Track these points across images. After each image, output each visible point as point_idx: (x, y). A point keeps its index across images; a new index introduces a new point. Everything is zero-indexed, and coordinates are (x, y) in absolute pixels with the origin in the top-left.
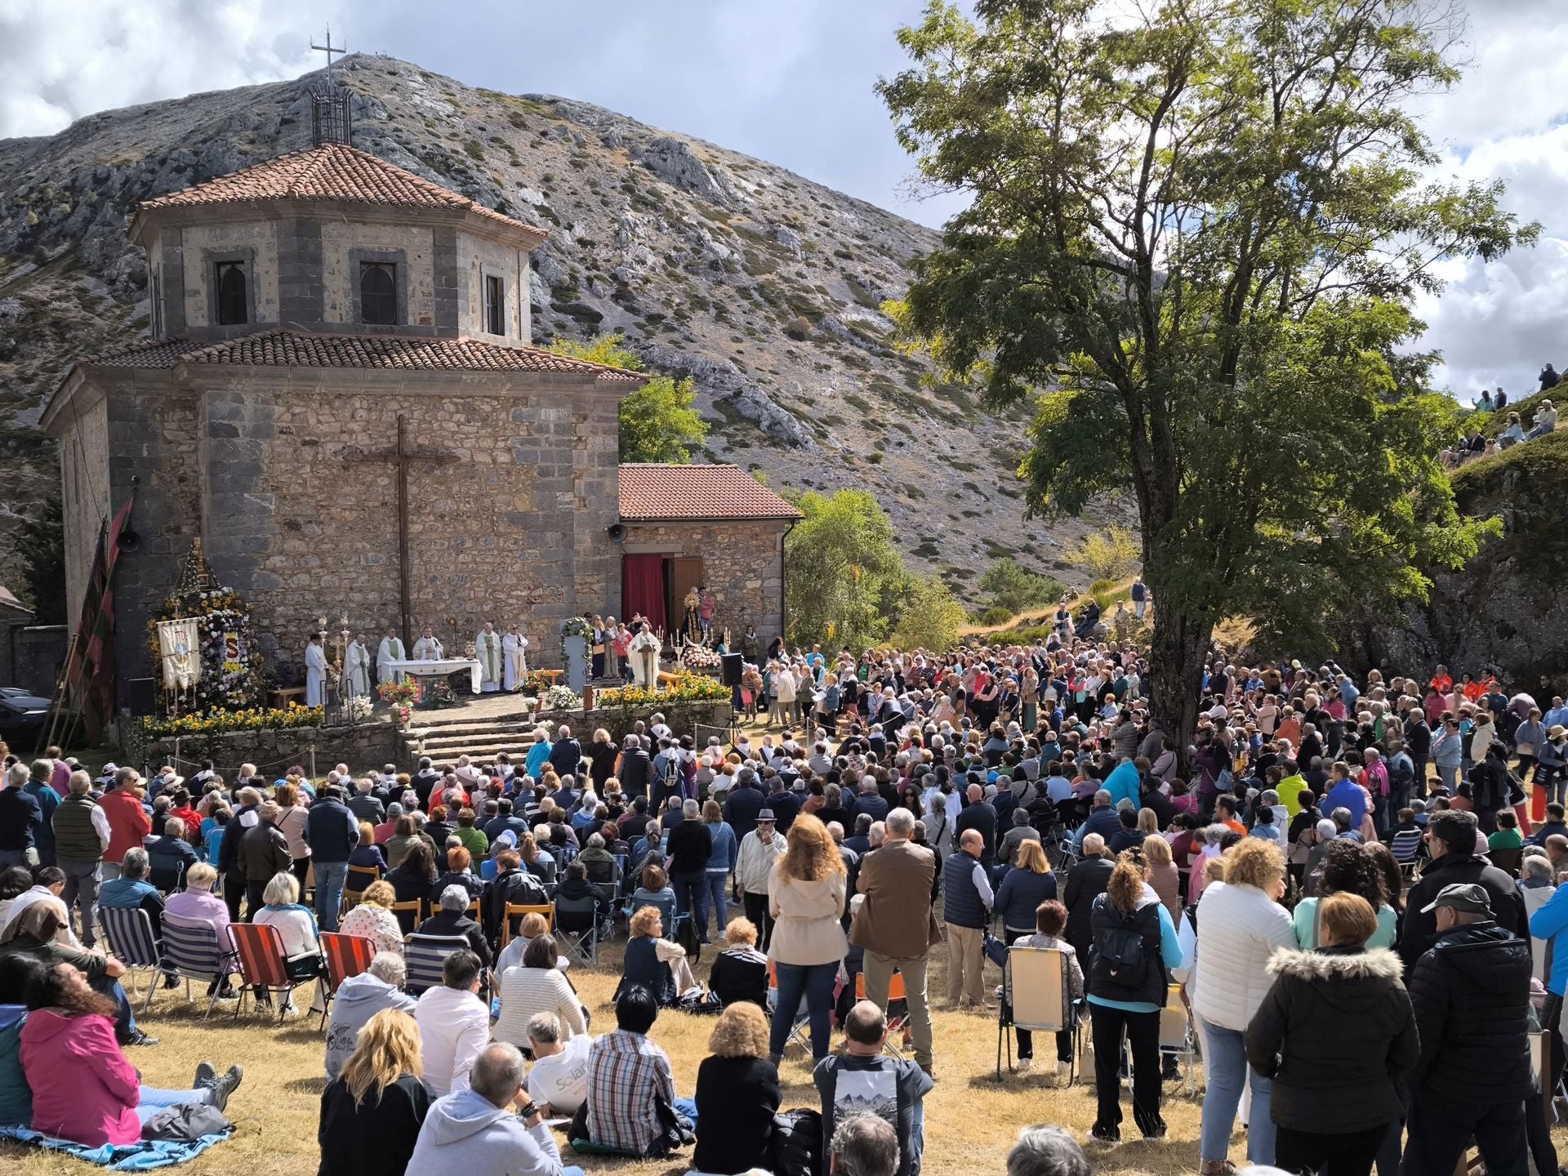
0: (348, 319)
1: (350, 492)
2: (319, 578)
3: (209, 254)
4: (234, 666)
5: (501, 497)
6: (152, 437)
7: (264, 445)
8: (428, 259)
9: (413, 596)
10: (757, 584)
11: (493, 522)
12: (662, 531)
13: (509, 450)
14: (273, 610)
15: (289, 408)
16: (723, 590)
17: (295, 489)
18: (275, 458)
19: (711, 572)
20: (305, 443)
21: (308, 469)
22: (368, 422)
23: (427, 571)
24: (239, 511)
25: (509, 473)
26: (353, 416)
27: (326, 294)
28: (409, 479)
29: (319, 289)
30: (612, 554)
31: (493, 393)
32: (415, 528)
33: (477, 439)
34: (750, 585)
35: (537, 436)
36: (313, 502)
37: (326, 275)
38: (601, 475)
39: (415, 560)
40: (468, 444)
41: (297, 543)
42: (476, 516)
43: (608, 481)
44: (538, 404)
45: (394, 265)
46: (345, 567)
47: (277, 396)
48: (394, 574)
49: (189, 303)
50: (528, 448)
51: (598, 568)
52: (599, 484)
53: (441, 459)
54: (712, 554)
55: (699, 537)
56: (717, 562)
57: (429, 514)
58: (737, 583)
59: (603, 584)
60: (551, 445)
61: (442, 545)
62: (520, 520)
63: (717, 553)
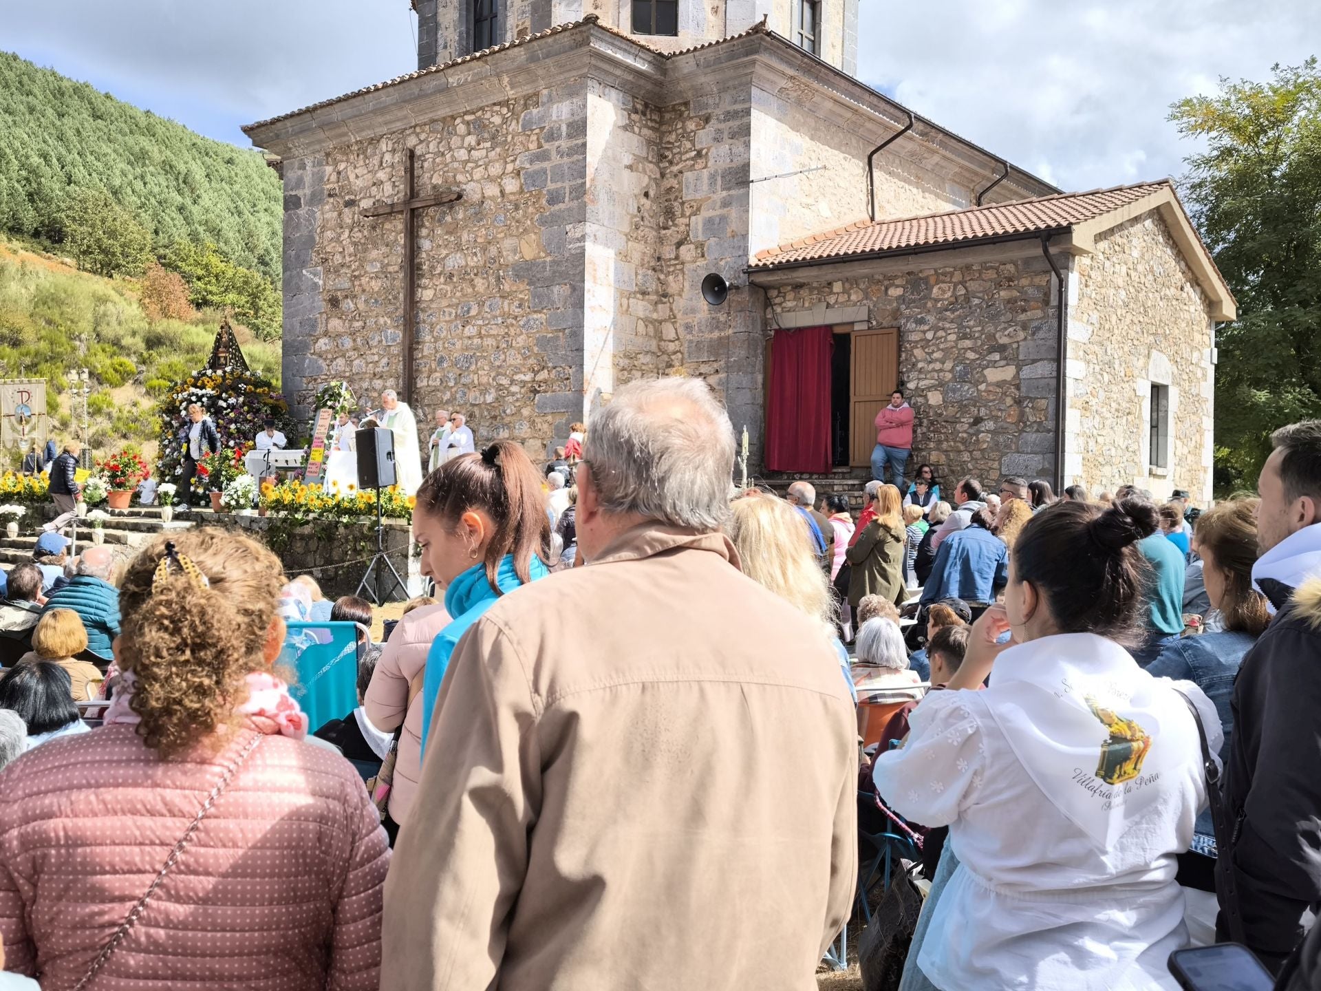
1: (375, 259)
5: (508, 243)
7: (318, 214)
10: (1008, 373)
11: (498, 279)
12: (837, 287)
13: (518, 174)
15: (336, 165)
16: (941, 384)
17: (338, 259)
18: (325, 226)
19: (918, 352)
20: (346, 205)
21: (347, 233)
22: (392, 166)
23: (436, 351)
24: (299, 290)
25: (517, 208)
26: (381, 164)
28: (424, 232)
31: (501, 97)
32: (426, 295)
33: (487, 165)
34: (993, 375)
35: (546, 146)
36: (349, 273)
37: (440, 10)
38: (726, 204)
40: (478, 173)
41: (337, 322)
43: (733, 212)
44: (550, 100)
46: (370, 348)
47: (327, 155)
50: (538, 166)
51: (716, 350)
52: (723, 218)
53: (444, 204)
54: (921, 322)
55: (899, 291)
56: (929, 335)
57: (440, 274)
58: (969, 373)
59: (723, 375)
60: (562, 156)
61: (450, 314)
62: (525, 271)
63: (931, 319)
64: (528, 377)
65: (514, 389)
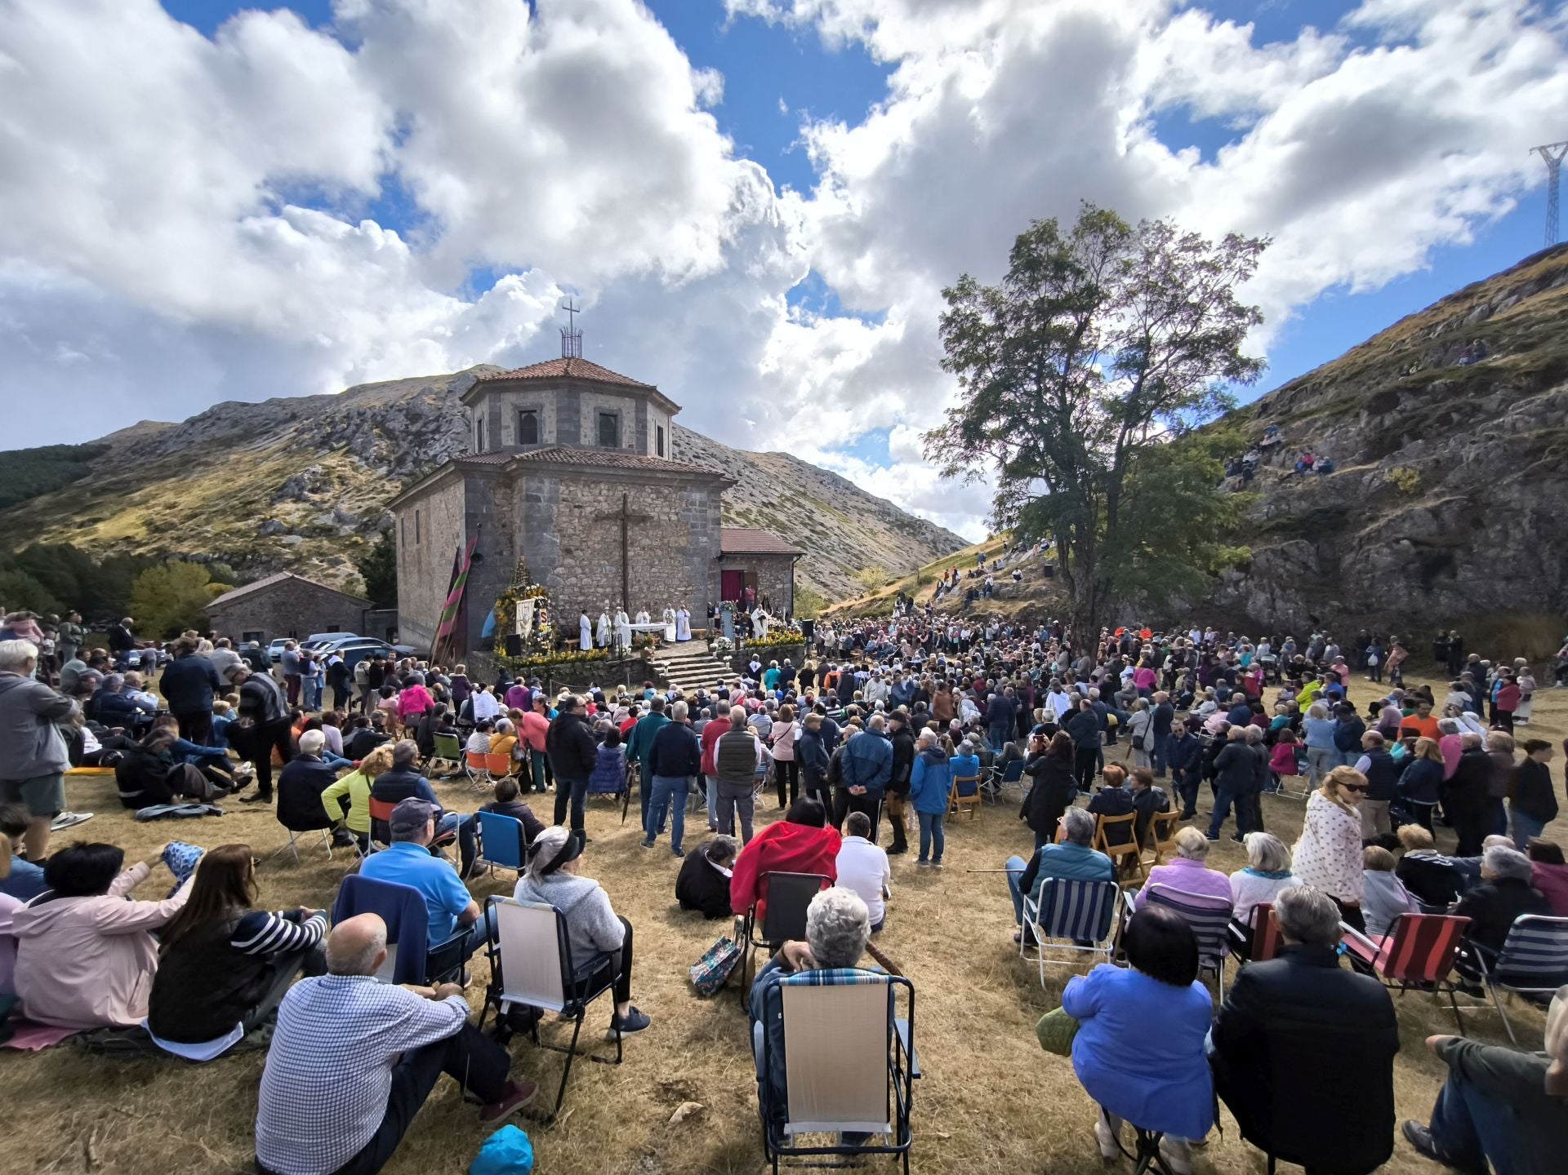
0: (592, 443)
1: (597, 534)
2: (581, 579)
3: (515, 407)
4: (545, 628)
5: (673, 539)
6: (489, 502)
7: (554, 507)
8: (633, 414)
9: (629, 590)
11: (668, 551)
12: (739, 559)
13: (677, 514)
15: (567, 486)
17: (570, 531)
18: (560, 514)
19: (760, 580)
20: (575, 507)
21: (577, 520)
22: (608, 496)
23: (636, 577)
24: (540, 542)
25: (677, 526)
26: (600, 494)
27: (581, 429)
28: (628, 528)
29: (578, 427)
30: (717, 571)
31: (670, 486)
32: (630, 554)
33: (662, 507)
35: (690, 507)
36: (579, 539)
37: (582, 419)
38: (713, 530)
39: (630, 571)
40: (657, 510)
41: (570, 561)
42: (660, 548)
43: (716, 533)
45: (615, 416)
46: (595, 574)
47: (562, 481)
48: (620, 578)
49: (504, 433)
50: (686, 513)
51: (712, 576)
52: (712, 534)
53: (644, 519)
54: (761, 572)
55: (756, 564)
56: (763, 575)
57: (638, 546)
58: (773, 586)
59: (713, 585)
61: (643, 563)
62: (681, 551)
63: (764, 570)
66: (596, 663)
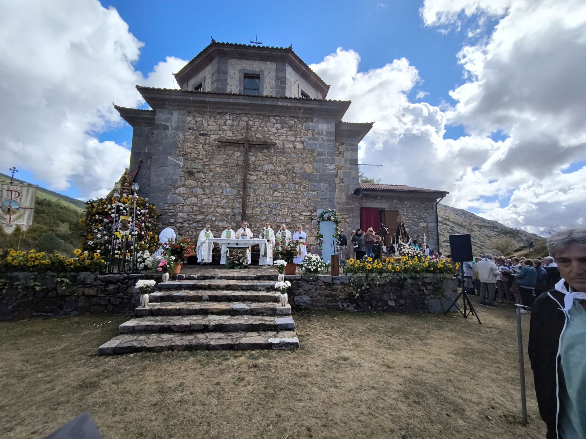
1: (220, 159)
2: (202, 200)
5: (297, 165)
6: (150, 144)
7: (181, 135)
8: (273, 74)
9: (249, 212)
10: (425, 225)
11: (293, 177)
12: (379, 198)
13: (302, 142)
14: (177, 215)
15: (194, 118)
17: (194, 155)
18: (185, 140)
19: (402, 217)
20: (201, 135)
21: (201, 146)
22: (232, 126)
23: (257, 200)
24: (165, 165)
25: (302, 154)
26: (225, 123)
27: (228, 87)
28: (252, 154)
30: (356, 205)
31: (295, 115)
32: (252, 178)
33: (286, 136)
34: (421, 225)
35: (317, 136)
36: (202, 162)
37: (229, 79)
39: (251, 194)
40: (281, 138)
41: (192, 182)
42: (284, 173)
43: (353, 172)
44: (318, 121)
45: (258, 75)
46: (215, 195)
47: (189, 113)
48: (241, 200)
50: (312, 142)
51: (349, 211)
53: (266, 145)
54: (403, 210)
55: (396, 201)
56: (405, 213)
57: (260, 171)
58: (415, 224)
59: (351, 219)
60: (324, 141)
61: (266, 187)
62: (306, 177)
63: (405, 209)
64: (308, 214)
65: (301, 218)
66: (82, 275)
